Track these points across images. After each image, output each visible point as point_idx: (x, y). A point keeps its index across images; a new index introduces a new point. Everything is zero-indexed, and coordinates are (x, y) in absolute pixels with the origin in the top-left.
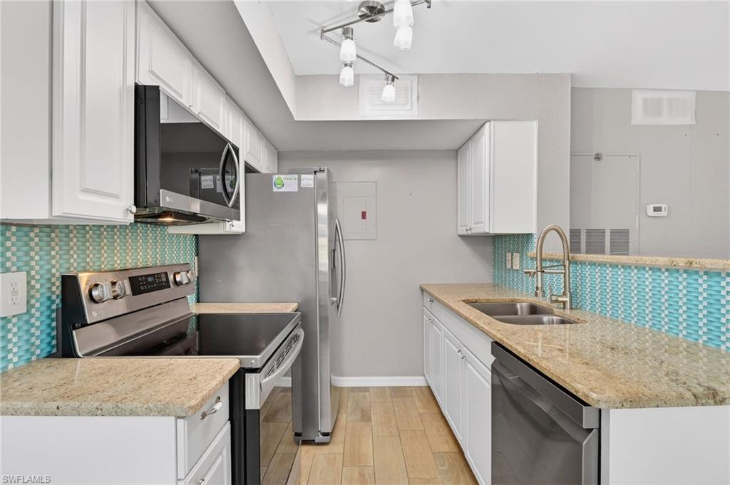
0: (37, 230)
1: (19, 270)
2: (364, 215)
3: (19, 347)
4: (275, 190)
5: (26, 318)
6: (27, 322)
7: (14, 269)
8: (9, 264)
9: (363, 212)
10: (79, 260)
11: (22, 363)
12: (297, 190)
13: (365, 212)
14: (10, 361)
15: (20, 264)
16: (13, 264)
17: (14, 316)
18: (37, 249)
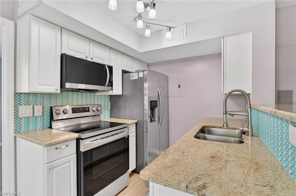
0: (46, 95)
1: (40, 105)
2: (179, 86)
3: (40, 124)
4: (131, 79)
5: (42, 117)
6: (43, 118)
7: (39, 104)
8: (37, 103)
9: (179, 85)
10: (60, 103)
11: (41, 128)
12: (137, 78)
13: (180, 85)
14: (38, 127)
15: (41, 103)
16: (39, 103)
17: (39, 116)
18: (46, 99)
